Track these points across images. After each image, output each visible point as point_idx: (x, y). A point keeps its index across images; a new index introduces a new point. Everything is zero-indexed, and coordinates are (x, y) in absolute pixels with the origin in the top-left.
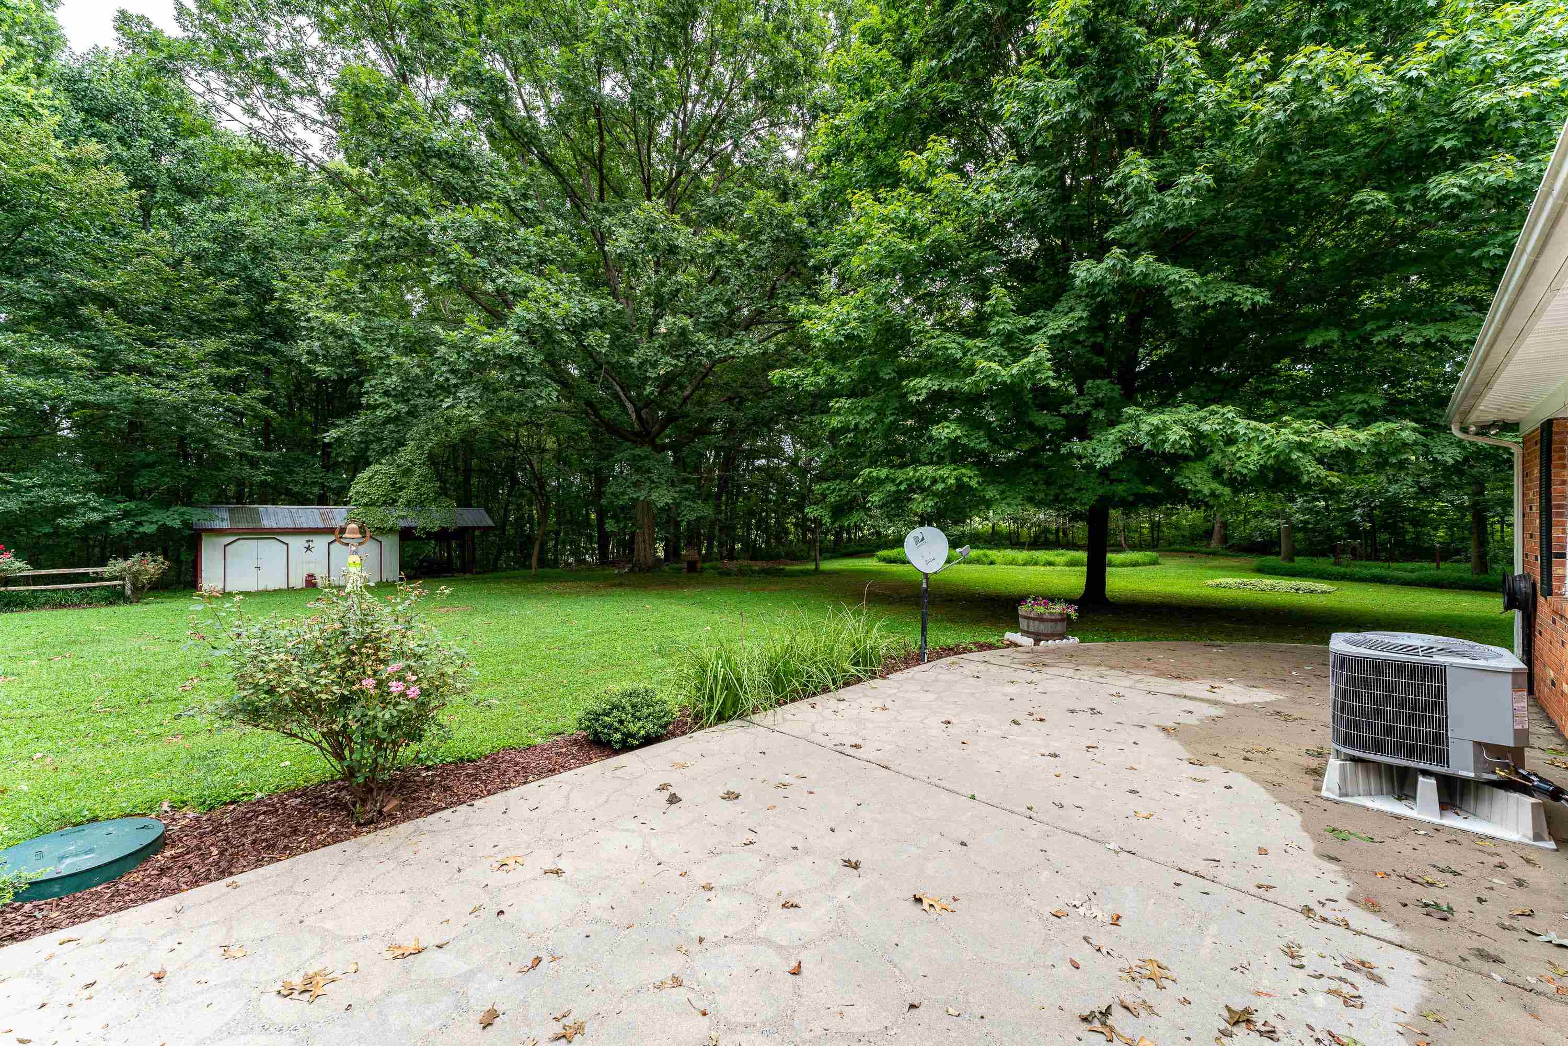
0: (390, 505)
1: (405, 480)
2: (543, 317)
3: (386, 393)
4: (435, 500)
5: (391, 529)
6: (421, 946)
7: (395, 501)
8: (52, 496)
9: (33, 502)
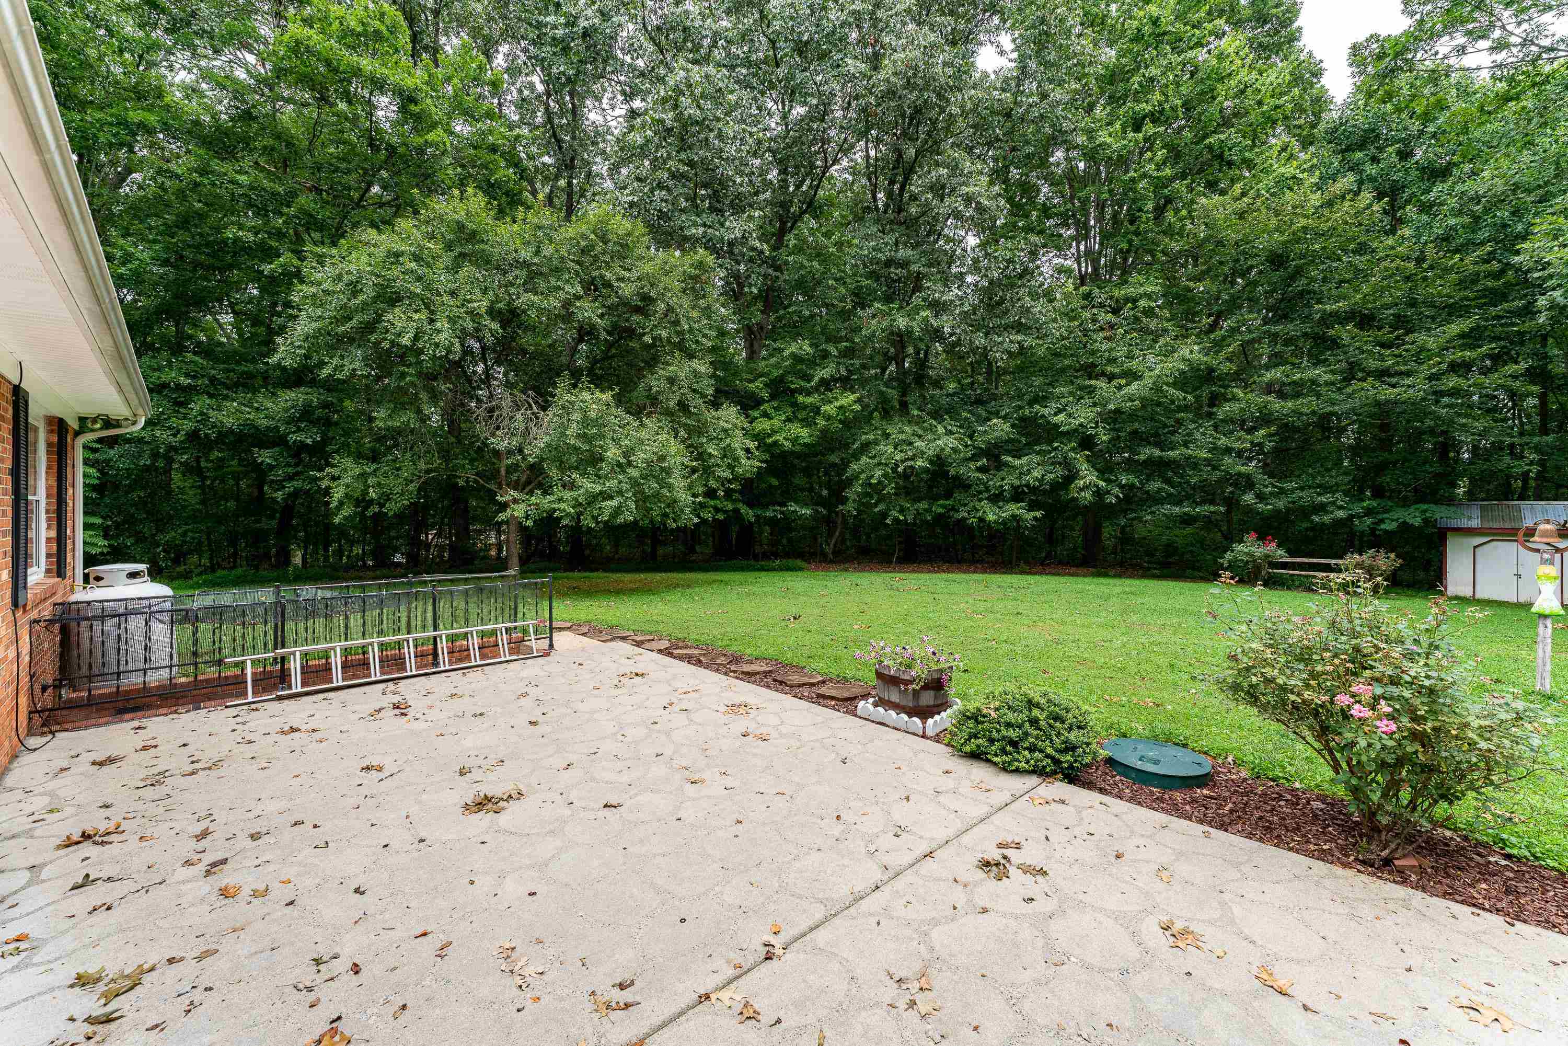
6: (1289, 992)
8: (1307, 497)
9: (1294, 503)
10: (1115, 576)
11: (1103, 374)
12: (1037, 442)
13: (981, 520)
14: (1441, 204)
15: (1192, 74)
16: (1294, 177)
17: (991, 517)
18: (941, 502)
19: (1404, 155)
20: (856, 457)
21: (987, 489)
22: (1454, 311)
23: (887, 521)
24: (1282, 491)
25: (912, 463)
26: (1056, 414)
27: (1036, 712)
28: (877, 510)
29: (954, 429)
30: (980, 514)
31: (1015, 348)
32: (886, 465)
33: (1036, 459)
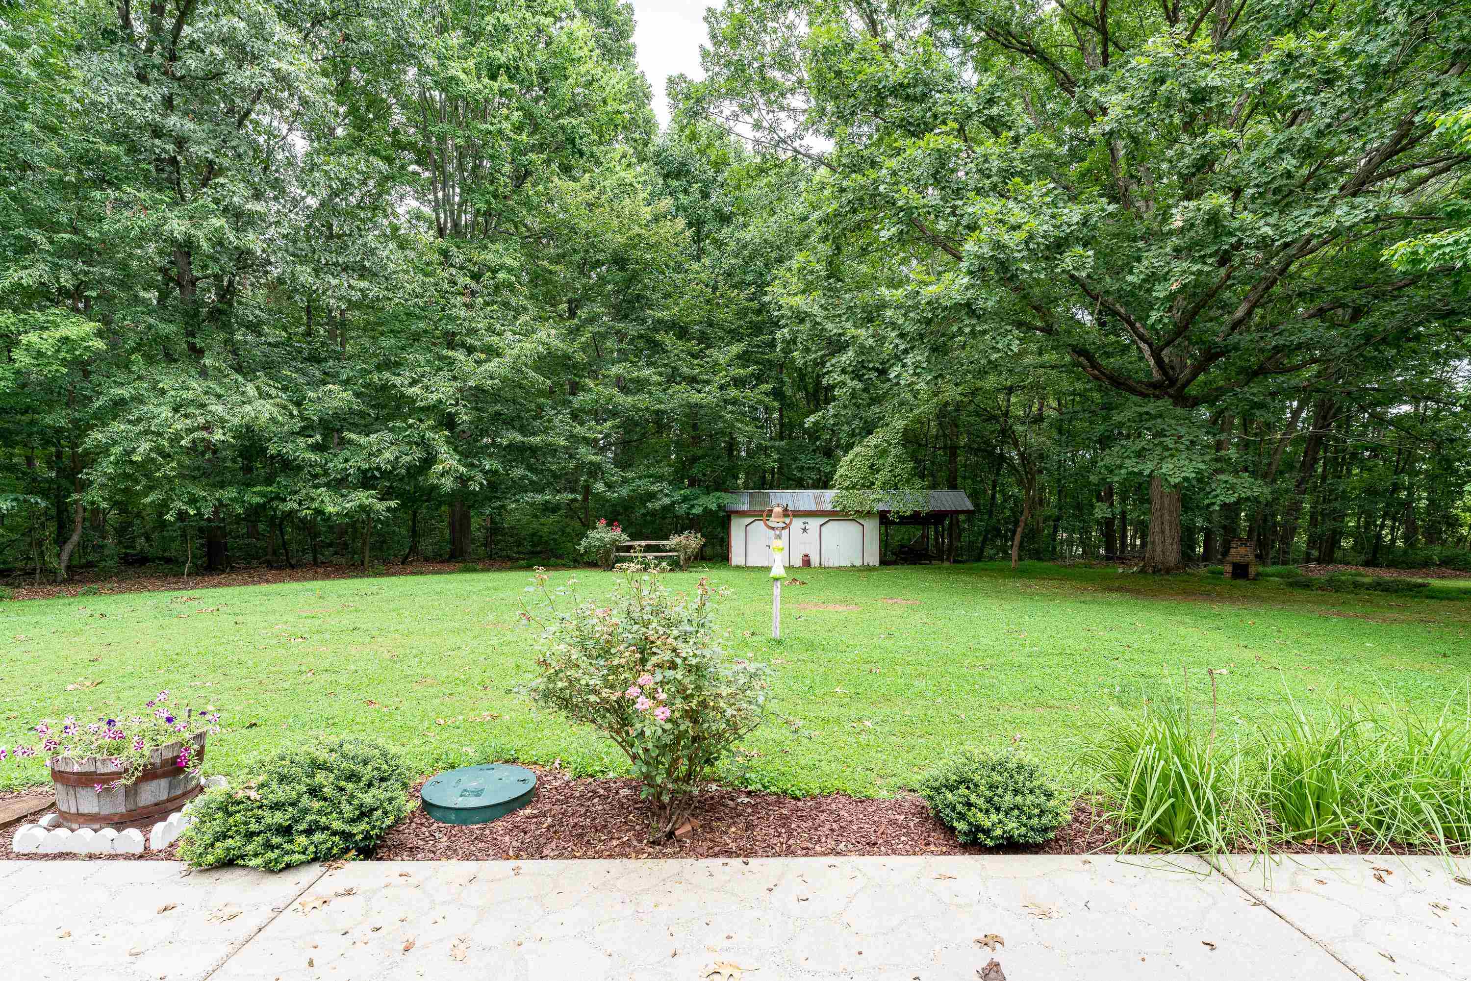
0: (868, 487)
1: (881, 461)
2: (998, 246)
3: (844, 371)
4: (908, 481)
5: (869, 512)
7: (873, 484)
8: (644, 485)
9: (633, 491)
10: (483, 570)
11: (463, 345)
12: (391, 417)
13: (319, 512)
14: (726, 244)
15: (547, 44)
16: (631, 185)
17: (330, 509)
18: (258, 488)
19: (705, 195)
20: (103, 417)
21: (326, 473)
22: (735, 335)
23: (168, 517)
24: (625, 481)
25: (205, 434)
26: (411, 385)
27: (320, 777)
28: (148, 500)
29: (273, 392)
30: (316, 504)
31: (356, 296)
32: (159, 434)
33: (388, 436)
